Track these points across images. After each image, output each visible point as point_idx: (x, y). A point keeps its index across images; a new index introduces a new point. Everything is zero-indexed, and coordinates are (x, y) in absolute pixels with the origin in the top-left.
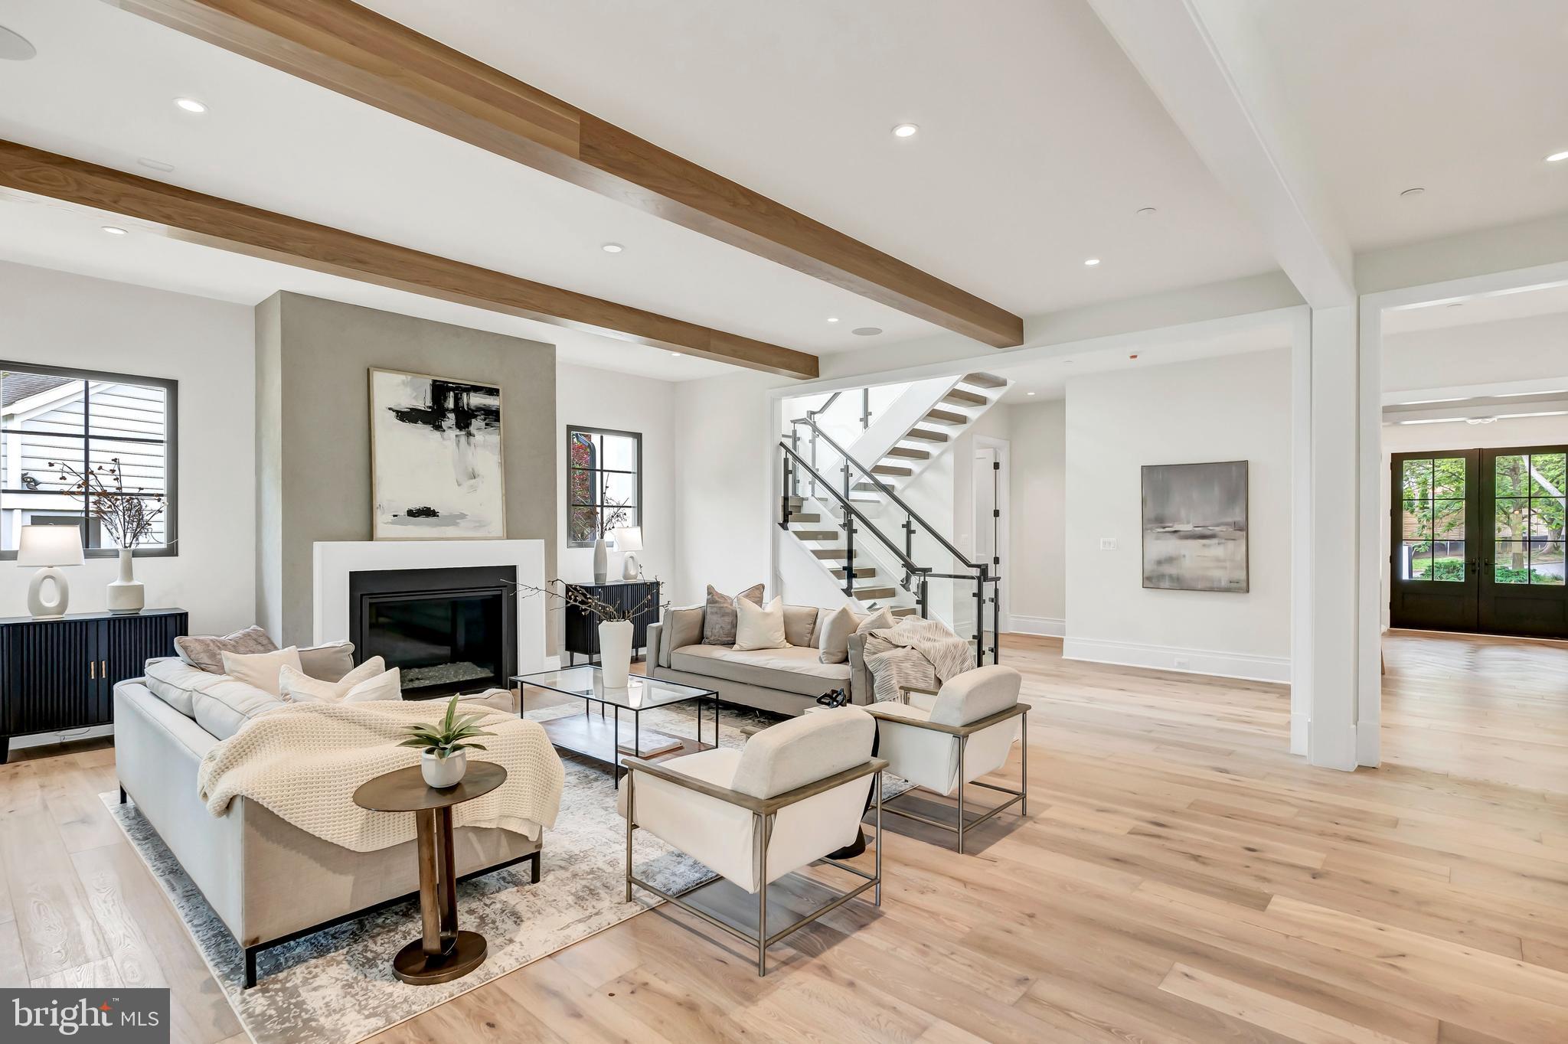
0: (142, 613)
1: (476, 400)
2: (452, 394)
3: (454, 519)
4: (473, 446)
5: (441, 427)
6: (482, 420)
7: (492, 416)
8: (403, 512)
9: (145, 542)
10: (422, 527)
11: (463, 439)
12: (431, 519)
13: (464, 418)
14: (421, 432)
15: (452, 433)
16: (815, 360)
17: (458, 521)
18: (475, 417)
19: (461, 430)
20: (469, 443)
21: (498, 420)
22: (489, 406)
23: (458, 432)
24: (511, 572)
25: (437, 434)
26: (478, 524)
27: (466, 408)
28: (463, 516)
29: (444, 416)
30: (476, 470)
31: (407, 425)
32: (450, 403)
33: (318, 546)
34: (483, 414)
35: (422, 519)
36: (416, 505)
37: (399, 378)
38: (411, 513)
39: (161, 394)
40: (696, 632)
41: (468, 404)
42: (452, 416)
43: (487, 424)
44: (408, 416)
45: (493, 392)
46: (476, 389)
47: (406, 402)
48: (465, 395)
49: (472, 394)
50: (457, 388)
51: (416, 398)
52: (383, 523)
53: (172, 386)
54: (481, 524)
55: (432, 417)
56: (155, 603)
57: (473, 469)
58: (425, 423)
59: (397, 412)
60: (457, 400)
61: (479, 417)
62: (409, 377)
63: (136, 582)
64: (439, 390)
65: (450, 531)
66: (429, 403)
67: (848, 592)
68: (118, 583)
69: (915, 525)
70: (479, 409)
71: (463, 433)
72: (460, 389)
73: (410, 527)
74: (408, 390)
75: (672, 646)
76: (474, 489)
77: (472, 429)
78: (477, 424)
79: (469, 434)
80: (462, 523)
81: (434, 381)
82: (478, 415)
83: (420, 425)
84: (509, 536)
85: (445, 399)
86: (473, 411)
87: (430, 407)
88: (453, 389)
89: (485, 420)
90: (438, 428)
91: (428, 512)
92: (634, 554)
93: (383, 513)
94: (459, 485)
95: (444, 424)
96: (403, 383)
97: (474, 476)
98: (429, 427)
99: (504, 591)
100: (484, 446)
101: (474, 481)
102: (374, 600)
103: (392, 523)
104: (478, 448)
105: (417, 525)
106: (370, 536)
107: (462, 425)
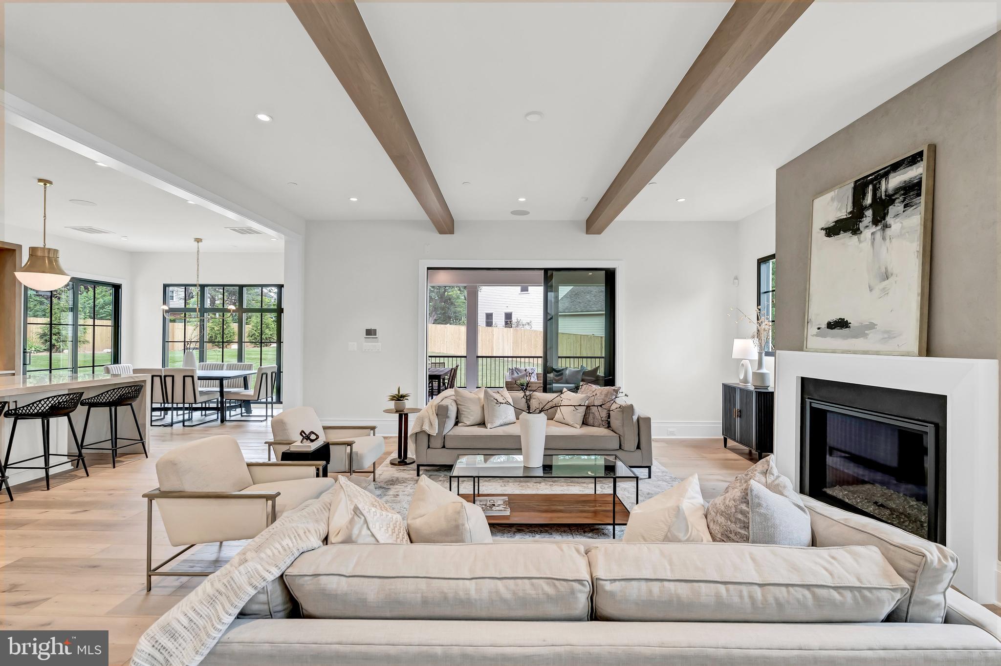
1: (896, 180)
2: (871, 187)
3: (864, 330)
4: (888, 240)
5: (859, 229)
6: (899, 202)
7: (913, 191)
8: (824, 325)
10: (836, 339)
11: (878, 236)
12: (845, 331)
13: (880, 211)
14: (846, 238)
15: (868, 233)
17: (866, 332)
18: (893, 203)
19: (877, 225)
20: (884, 239)
21: (919, 194)
22: (910, 181)
23: (873, 229)
25: (855, 238)
26: (886, 336)
27: (883, 197)
28: (872, 326)
29: (863, 216)
30: (889, 269)
31: (832, 240)
32: (869, 200)
34: (903, 194)
35: (836, 331)
36: (833, 317)
37: (830, 196)
38: (829, 325)
41: (887, 191)
42: (869, 213)
43: (905, 206)
44: (832, 231)
45: (914, 159)
46: (895, 167)
47: (833, 217)
48: (884, 182)
49: (892, 175)
50: (876, 179)
51: (840, 210)
52: (812, 336)
54: (889, 335)
55: (852, 223)
57: (886, 268)
58: (845, 231)
59: (826, 229)
60: (875, 190)
61: (897, 201)
62: (836, 191)
63: (762, 371)
64: (859, 189)
65: (859, 343)
66: (850, 209)
70: (897, 190)
71: (879, 227)
72: (880, 177)
73: (828, 339)
74: (835, 204)
76: (885, 292)
77: (889, 219)
78: (895, 209)
79: (886, 226)
80: (871, 334)
81: (856, 182)
82: (895, 199)
83: (842, 234)
85: (864, 195)
86: (891, 196)
87: (850, 213)
88: (871, 182)
89: (903, 202)
90: (856, 231)
91: (842, 324)
93: (810, 326)
94: (871, 290)
95: (862, 226)
96: (833, 199)
97: (886, 276)
98: (849, 234)
99: (930, 429)
100: (901, 235)
101: (887, 282)
102: (814, 405)
103: (817, 335)
104: (893, 240)
105: (833, 337)
106: (800, 346)
107: (879, 219)
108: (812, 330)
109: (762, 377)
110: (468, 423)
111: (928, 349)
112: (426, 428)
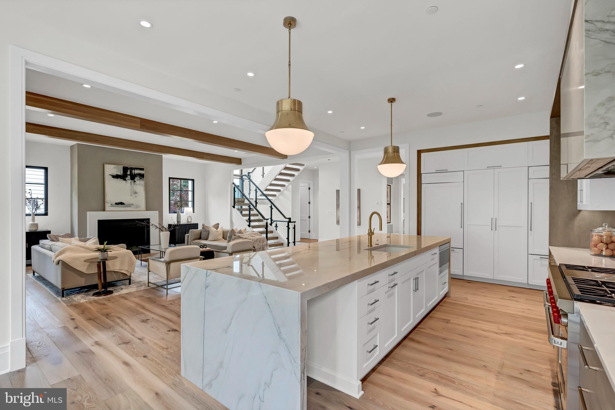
0: (37, 231)
1: (137, 172)
3: (129, 205)
4: (136, 185)
7: (142, 176)
8: (114, 203)
9: (39, 212)
10: (120, 208)
11: (133, 183)
12: (123, 205)
13: (133, 177)
14: (120, 181)
15: (129, 181)
16: (240, 159)
18: (137, 176)
19: (132, 180)
20: (134, 184)
21: (144, 177)
22: (141, 173)
23: (131, 181)
24: (148, 220)
25: (124, 182)
28: (132, 204)
29: (127, 176)
31: (115, 180)
32: (129, 173)
33: (88, 213)
35: (120, 205)
36: (118, 201)
38: (116, 204)
39: (43, 171)
40: (199, 236)
41: (134, 173)
42: (129, 176)
43: (140, 178)
44: (116, 177)
45: (142, 169)
46: (137, 168)
47: (115, 173)
48: (133, 170)
49: (135, 170)
50: (131, 168)
51: (118, 171)
52: (108, 207)
53: (46, 169)
54: (138, 207)
55: (123, 177)
56: (41, 228)
57: (136, 191)
58: (121, 178)
59: (112, 176)
60: (131, 172)
62: (116, 166)
63: (36, 222)
64: (125, 169)
65: (129, 209)
66: (122, 173)
67: (249, 226)
68: (31, 223)
69: (273, 207)
70: (137, 174)
72: (132, 169)
73: (116, 207)
74: (116, 170)
75: (191, 240)
76: (136, 197)
78: (137, 178)
79: (135, 181)
80: (132, 206)
81: (124, 167)
83: (119, 179)
84: (147, 210)
85: (127, 171)
86: (136, 175)
87: (122, 174)
88: (129, 169)
89: (139, 177)
90: (125, 180)
91: (122, 203)
92: (190, 215)
93: (108, 204)
94: (131, 195)
95: (127, 179)
96: (114, 167)
97: (136, 193)
98: (122, 180)
100: (139, 184)
101: (136, 194)
103: (111, 206)
105: (118, 207)
106: (104, 210)
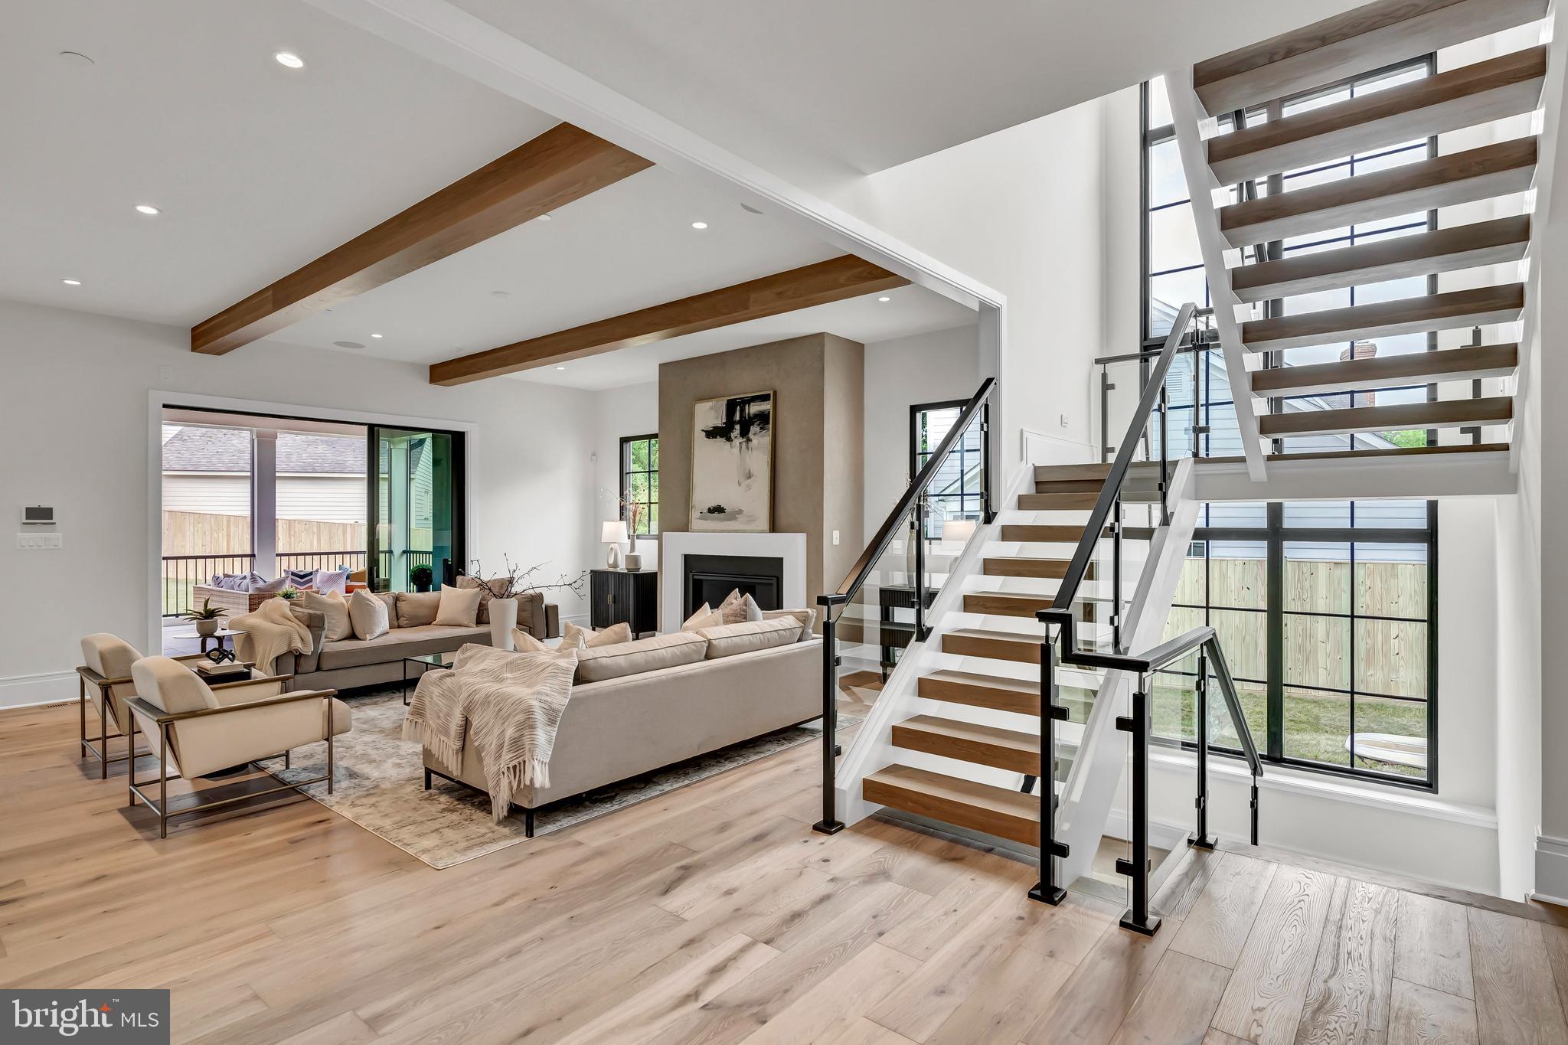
1: (754, 408)
2: (738, 407)
3: (736, 514)
4: (750, 450)
5: (730, 437)
7: (763, 418)
8: (706, 511)
10: (714, 523)
11: (744, 445)
12: (722, 515)
13: (745, 428)
14: (720, 441)
15: (737, 442)
18: (753, 424)
19: (743, 437)
20: (748, 448)
21: (768, 422)
22: (763, 412)
23: (741, 440)
25: (727, 443)
26: (749, 518)
27: (747, 418)
28: (740, 512)
29: (733, 428)
30: (751, 471)
31: (711, 442)
32: (737, 417)
33: (665, 534)
34: (759, 420)
35: (716, 515)
36: (713, 504)
37: (708, 405)
38: (710, 510)
41: (749, 414)
42: (738, 427)
43: (761, 428)
44: (712, 433)
45: (764, 398)
46: (754, 399)
47: (710, 423)
48: (747, 406)
49: (752, 404)
50: (742, 402)
51: (716, 418)
52: (696, 519)
54: (752, 519)
55: (726, 431)
57: (749, 470)
58: (721, 437)
59: (706, 432)
60: (742, 411)
61: (755, 423)
62: (714, 402)
63: (636, 553)
64: (731, 406)
65: (731, 525)
66: (724, 421)
68: (628, 553)
70: (755, 415)
71: (744, 439)
72: (745, 402)
73: (708, 522)
74: (713, 413)
76: (749, 487)
77: (751, 435)
78: (754, 429)
79: (748, 440)
80: (739, 516)
81: (728, 401)
82: (754, 421)
83: (719, 439)
85: (734, 412)
86: (752, 419)
87: (724, 423)
88: (739, 404)
89: (759, 424)
90: (729, 439)
91: (719, 509)
93: (694, 511)
94: (740, 485)
95: (733, 435)
96: (711, 408)
97: (749, 476)
98: (723, 440)
99: (774, 581)
100: (758, 448)
101: (750, 480)
102: (695, 577)
103: (700, 519)
104: (754, 451)
105: (713, 520)
106: (686, 528)
107: (744, 433)
108: (695, 514)
109: (634, 560)
110: (335, 637)
111: (774, 527)
112: (298, 644)
